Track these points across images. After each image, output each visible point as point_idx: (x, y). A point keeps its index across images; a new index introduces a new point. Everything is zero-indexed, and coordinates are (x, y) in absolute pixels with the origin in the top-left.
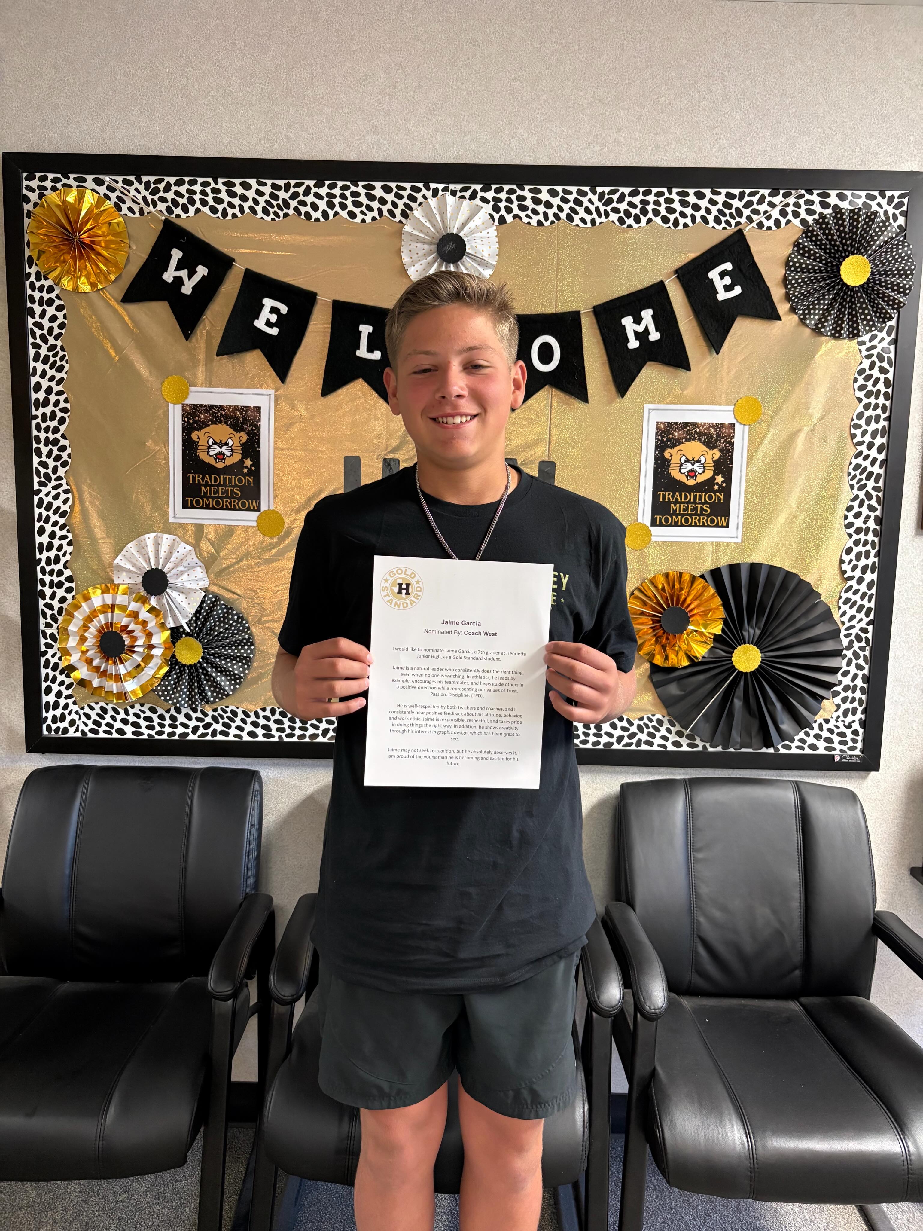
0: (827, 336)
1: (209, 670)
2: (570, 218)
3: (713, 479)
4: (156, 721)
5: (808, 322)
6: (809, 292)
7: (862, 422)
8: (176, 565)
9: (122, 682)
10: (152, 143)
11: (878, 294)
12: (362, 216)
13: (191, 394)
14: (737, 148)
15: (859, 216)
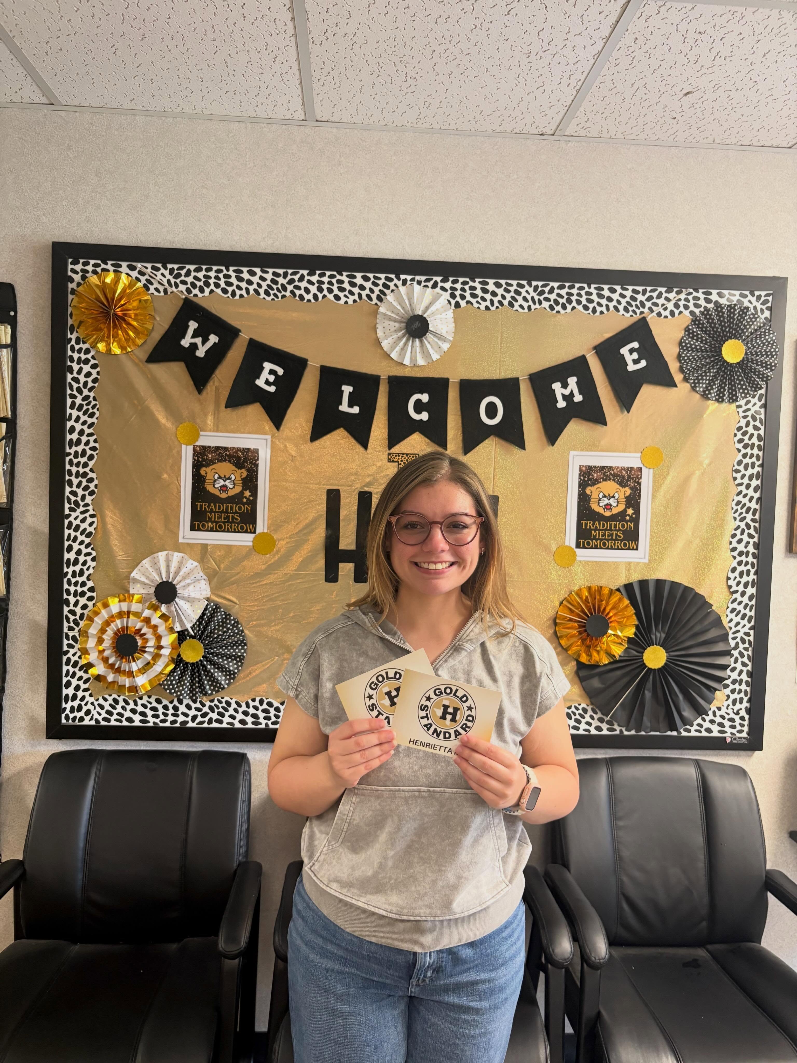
0: (712, 400)
1: (209, 667)
2: (511, 305)
3: (625, 511)
4: (161, 710)
5: (698, 389)
6: (698, 366)
7: (741, 468)
8: (184, 578)
9: (134, 677)
10: (176, 239)
11: (751, 370)
12: (346, 299)
13: (201, 437)
14: (639, 256)
15: (735, 310)
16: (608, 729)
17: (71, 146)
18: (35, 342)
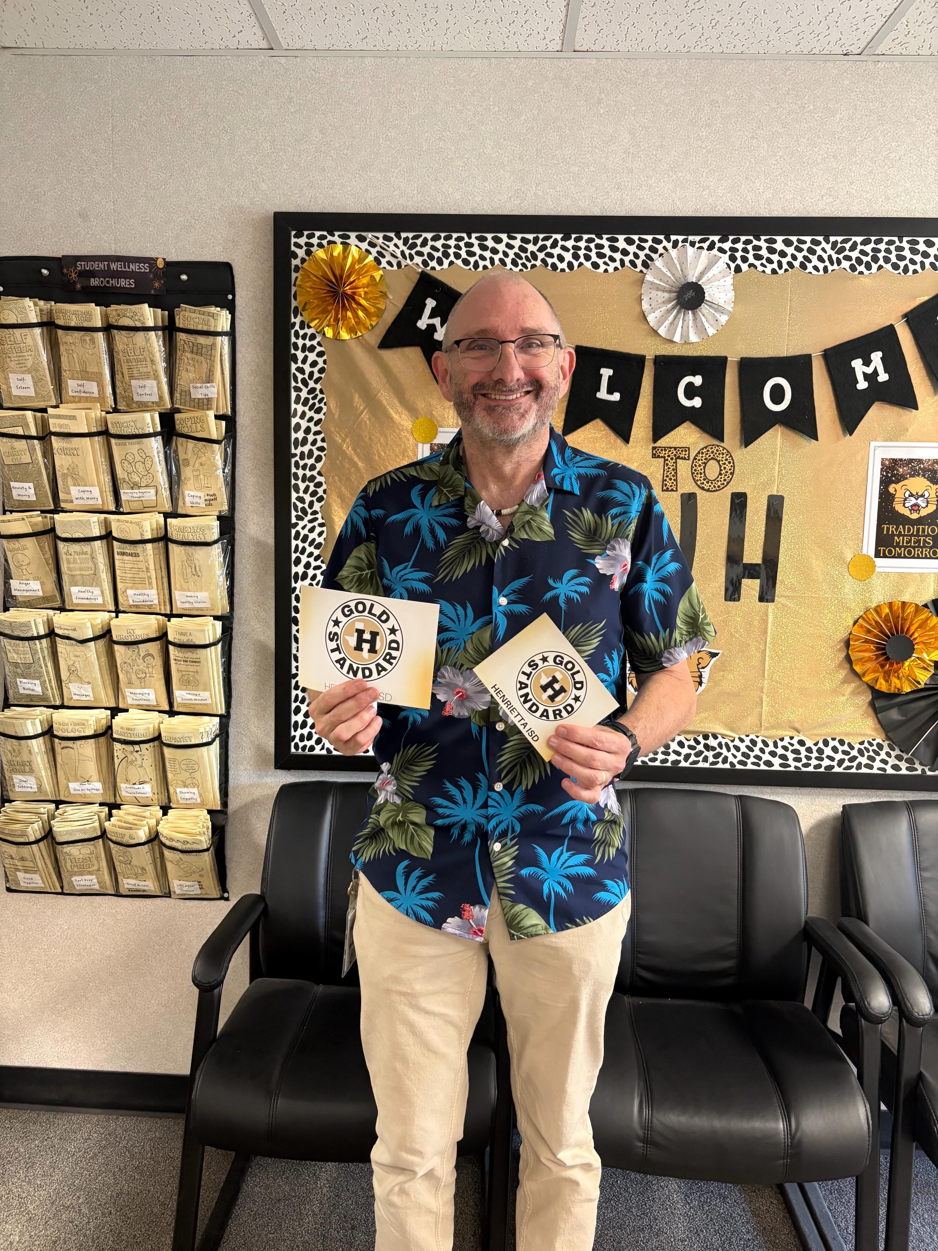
2: (803, 266)
3: (935, 513)
10: (410, 203)
12: (606, 267)
13: (439, 434)
17: (292, 98)
18: (255, 328)
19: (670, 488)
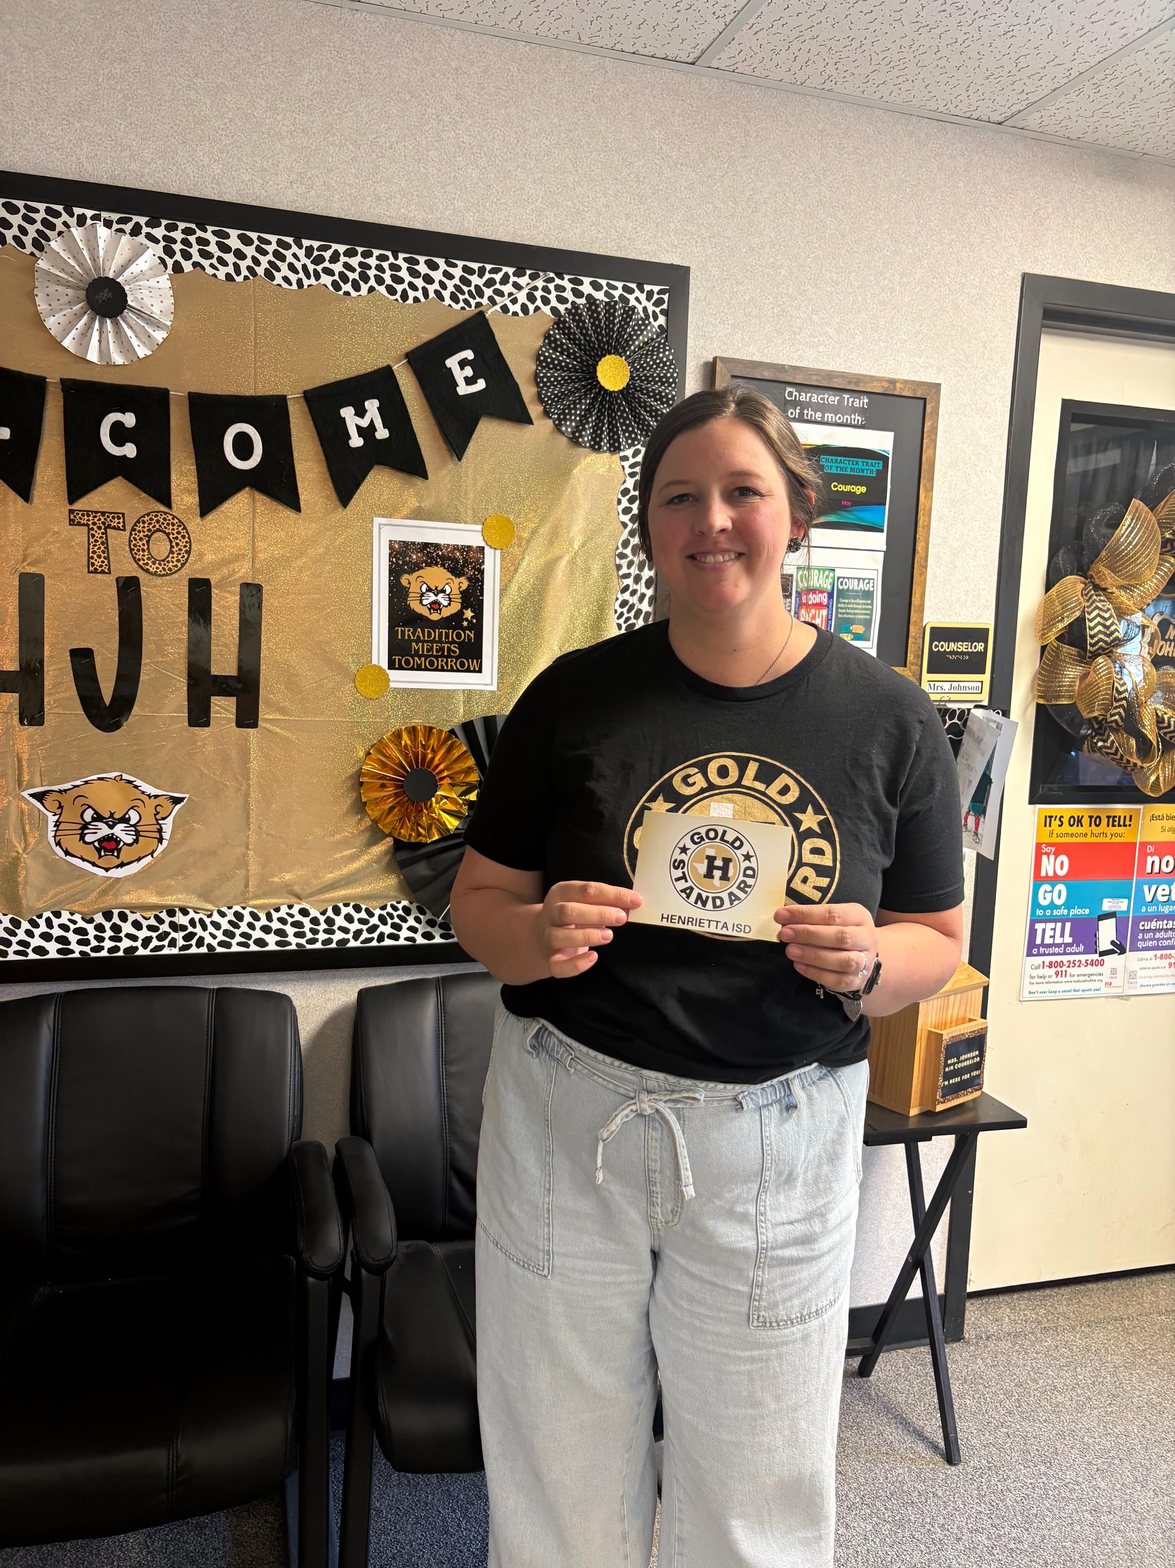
0: (585, 447)
2: (269, 275)
3: (460, 613)
5: (564, 429)
6: (563, 393)
7: (628, 551)
11: (639, 403)
14: (474, 213)
15: (615, 310)
16: (442, 936)
19: (100, 569)
